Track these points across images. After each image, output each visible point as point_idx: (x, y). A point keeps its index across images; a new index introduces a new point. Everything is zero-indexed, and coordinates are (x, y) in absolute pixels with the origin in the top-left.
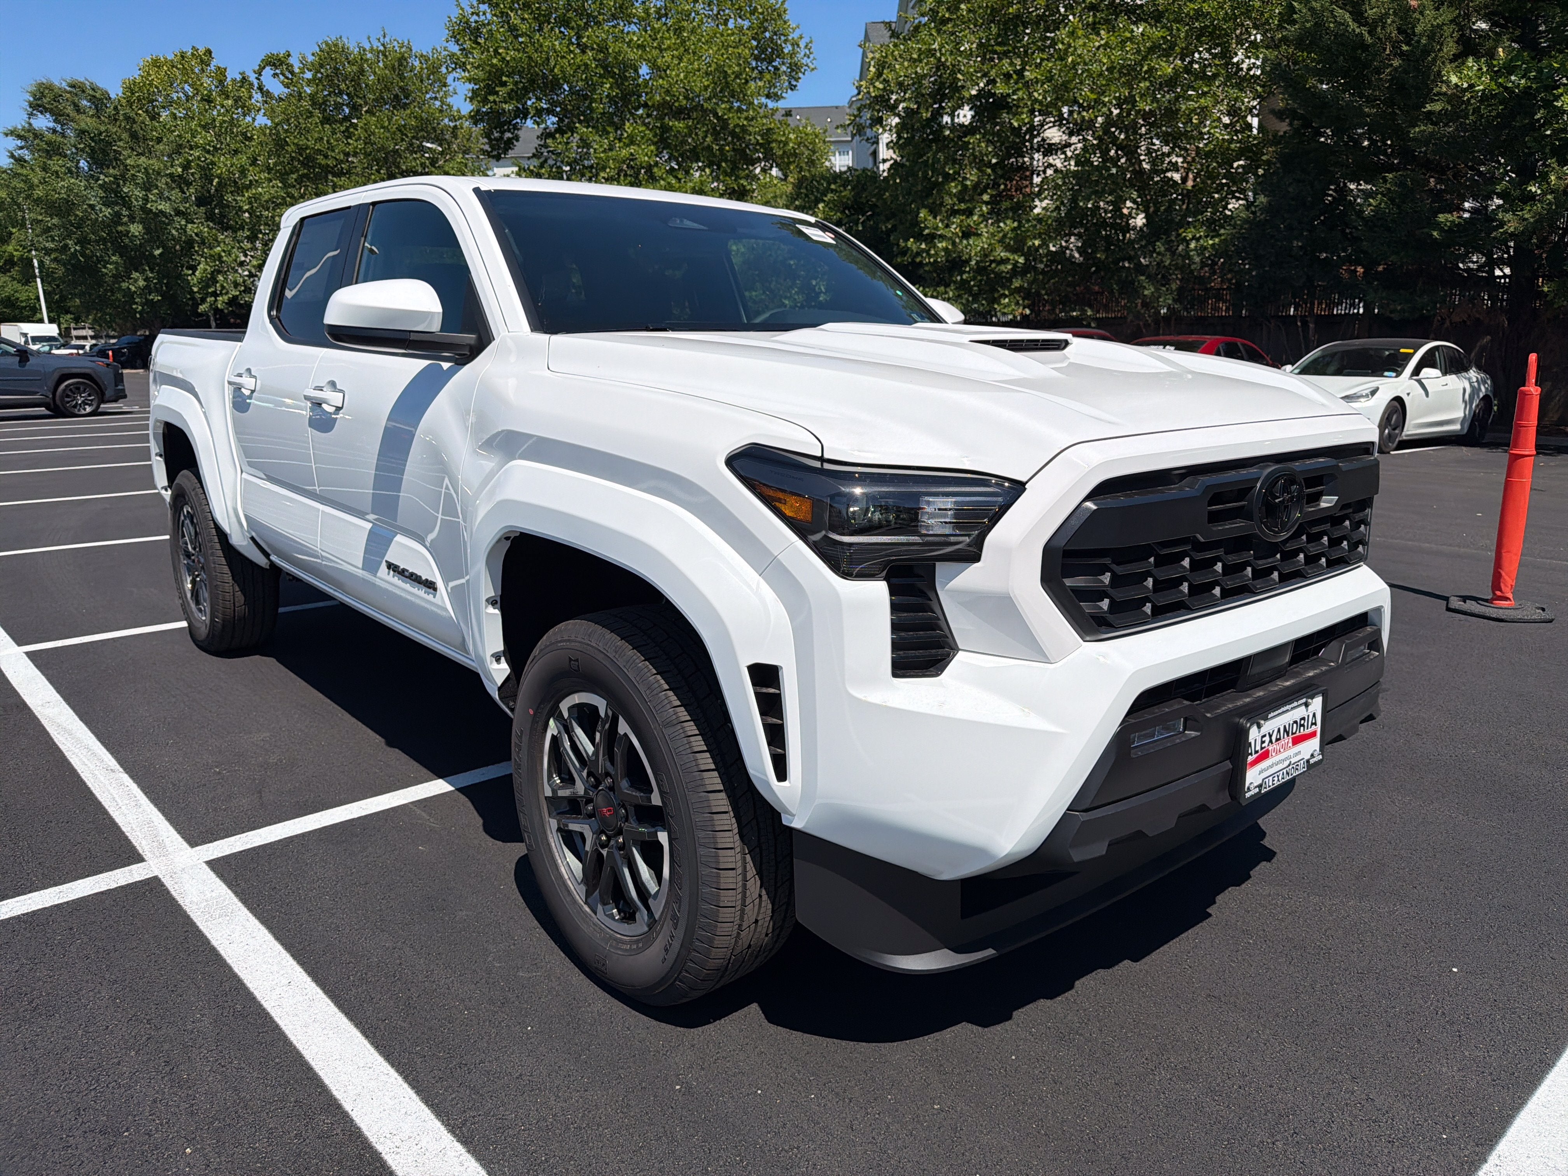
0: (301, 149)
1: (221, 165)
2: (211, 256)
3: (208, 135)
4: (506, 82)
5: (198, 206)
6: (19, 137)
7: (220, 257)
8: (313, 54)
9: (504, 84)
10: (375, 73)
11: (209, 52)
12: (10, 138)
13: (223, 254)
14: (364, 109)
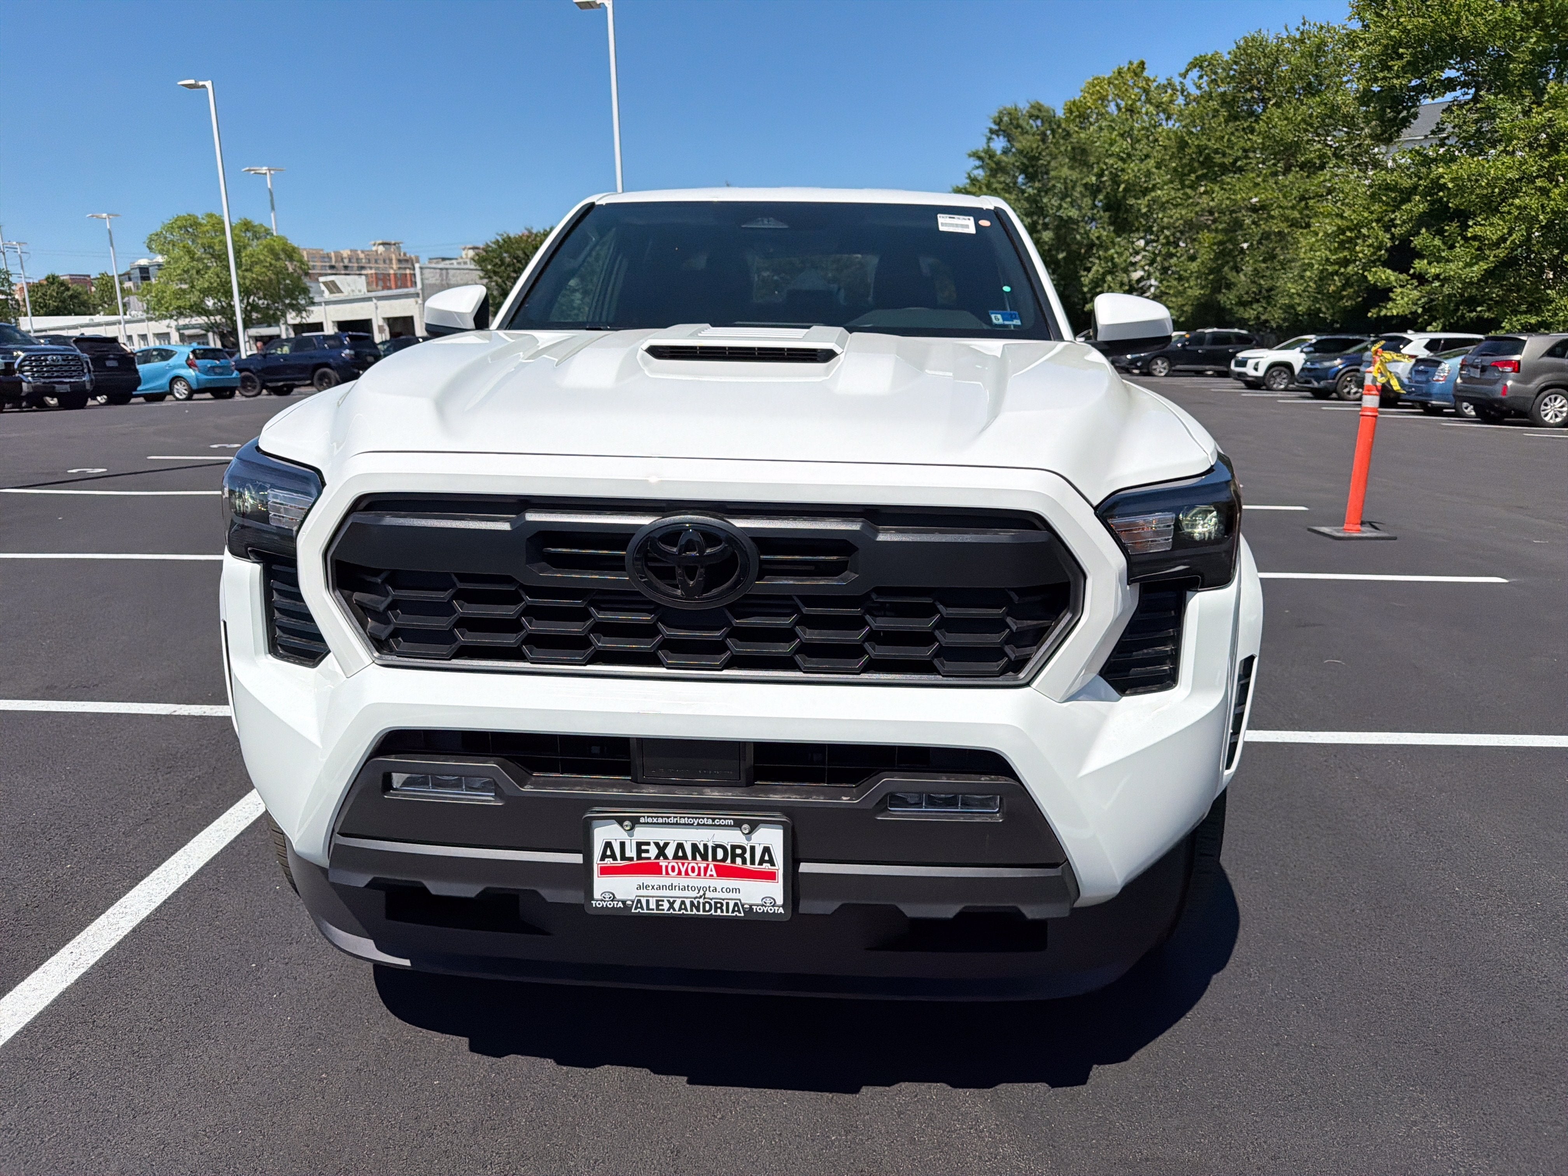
0: (1200, 150)
1: (1130, 171)
2: (1105, 257)
3: (1125, 143)
4: (1403, 54)
5: (1105, 211)
6: (980, 158)
7: (1112, 258)
8: (1229, 53)
9: (1401, 56)
10: (1288, 63)
11: (1142, 64)
12: (972, 159)
13: (1115, 256)
14: (1271, 103)
